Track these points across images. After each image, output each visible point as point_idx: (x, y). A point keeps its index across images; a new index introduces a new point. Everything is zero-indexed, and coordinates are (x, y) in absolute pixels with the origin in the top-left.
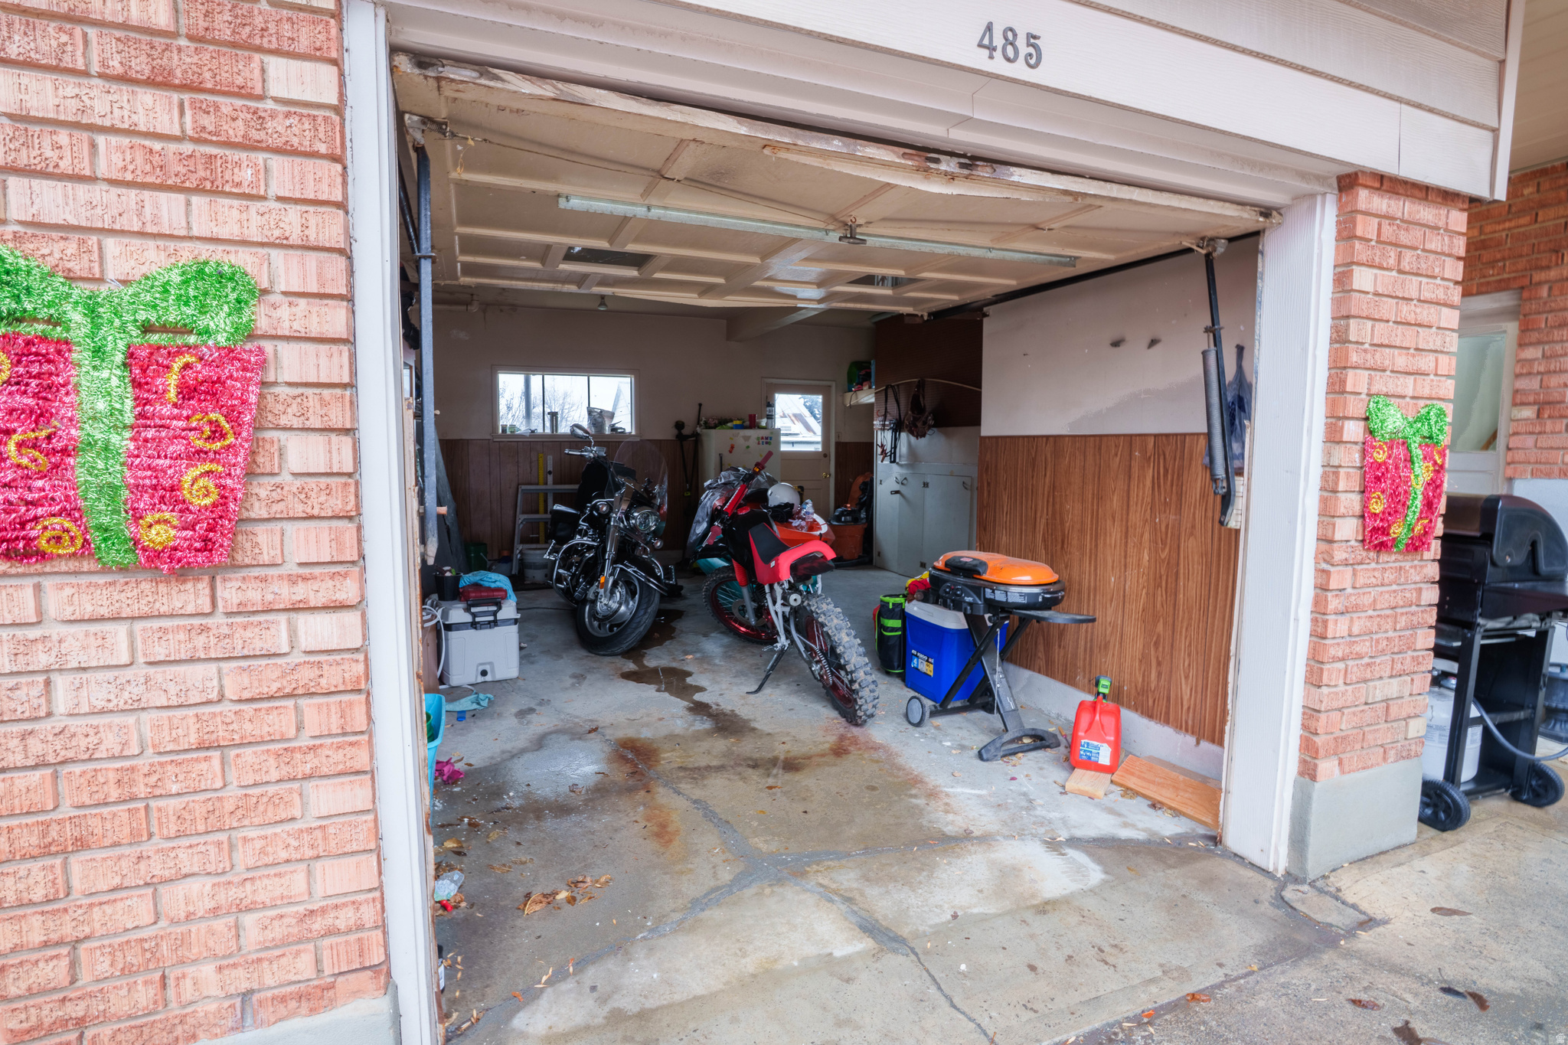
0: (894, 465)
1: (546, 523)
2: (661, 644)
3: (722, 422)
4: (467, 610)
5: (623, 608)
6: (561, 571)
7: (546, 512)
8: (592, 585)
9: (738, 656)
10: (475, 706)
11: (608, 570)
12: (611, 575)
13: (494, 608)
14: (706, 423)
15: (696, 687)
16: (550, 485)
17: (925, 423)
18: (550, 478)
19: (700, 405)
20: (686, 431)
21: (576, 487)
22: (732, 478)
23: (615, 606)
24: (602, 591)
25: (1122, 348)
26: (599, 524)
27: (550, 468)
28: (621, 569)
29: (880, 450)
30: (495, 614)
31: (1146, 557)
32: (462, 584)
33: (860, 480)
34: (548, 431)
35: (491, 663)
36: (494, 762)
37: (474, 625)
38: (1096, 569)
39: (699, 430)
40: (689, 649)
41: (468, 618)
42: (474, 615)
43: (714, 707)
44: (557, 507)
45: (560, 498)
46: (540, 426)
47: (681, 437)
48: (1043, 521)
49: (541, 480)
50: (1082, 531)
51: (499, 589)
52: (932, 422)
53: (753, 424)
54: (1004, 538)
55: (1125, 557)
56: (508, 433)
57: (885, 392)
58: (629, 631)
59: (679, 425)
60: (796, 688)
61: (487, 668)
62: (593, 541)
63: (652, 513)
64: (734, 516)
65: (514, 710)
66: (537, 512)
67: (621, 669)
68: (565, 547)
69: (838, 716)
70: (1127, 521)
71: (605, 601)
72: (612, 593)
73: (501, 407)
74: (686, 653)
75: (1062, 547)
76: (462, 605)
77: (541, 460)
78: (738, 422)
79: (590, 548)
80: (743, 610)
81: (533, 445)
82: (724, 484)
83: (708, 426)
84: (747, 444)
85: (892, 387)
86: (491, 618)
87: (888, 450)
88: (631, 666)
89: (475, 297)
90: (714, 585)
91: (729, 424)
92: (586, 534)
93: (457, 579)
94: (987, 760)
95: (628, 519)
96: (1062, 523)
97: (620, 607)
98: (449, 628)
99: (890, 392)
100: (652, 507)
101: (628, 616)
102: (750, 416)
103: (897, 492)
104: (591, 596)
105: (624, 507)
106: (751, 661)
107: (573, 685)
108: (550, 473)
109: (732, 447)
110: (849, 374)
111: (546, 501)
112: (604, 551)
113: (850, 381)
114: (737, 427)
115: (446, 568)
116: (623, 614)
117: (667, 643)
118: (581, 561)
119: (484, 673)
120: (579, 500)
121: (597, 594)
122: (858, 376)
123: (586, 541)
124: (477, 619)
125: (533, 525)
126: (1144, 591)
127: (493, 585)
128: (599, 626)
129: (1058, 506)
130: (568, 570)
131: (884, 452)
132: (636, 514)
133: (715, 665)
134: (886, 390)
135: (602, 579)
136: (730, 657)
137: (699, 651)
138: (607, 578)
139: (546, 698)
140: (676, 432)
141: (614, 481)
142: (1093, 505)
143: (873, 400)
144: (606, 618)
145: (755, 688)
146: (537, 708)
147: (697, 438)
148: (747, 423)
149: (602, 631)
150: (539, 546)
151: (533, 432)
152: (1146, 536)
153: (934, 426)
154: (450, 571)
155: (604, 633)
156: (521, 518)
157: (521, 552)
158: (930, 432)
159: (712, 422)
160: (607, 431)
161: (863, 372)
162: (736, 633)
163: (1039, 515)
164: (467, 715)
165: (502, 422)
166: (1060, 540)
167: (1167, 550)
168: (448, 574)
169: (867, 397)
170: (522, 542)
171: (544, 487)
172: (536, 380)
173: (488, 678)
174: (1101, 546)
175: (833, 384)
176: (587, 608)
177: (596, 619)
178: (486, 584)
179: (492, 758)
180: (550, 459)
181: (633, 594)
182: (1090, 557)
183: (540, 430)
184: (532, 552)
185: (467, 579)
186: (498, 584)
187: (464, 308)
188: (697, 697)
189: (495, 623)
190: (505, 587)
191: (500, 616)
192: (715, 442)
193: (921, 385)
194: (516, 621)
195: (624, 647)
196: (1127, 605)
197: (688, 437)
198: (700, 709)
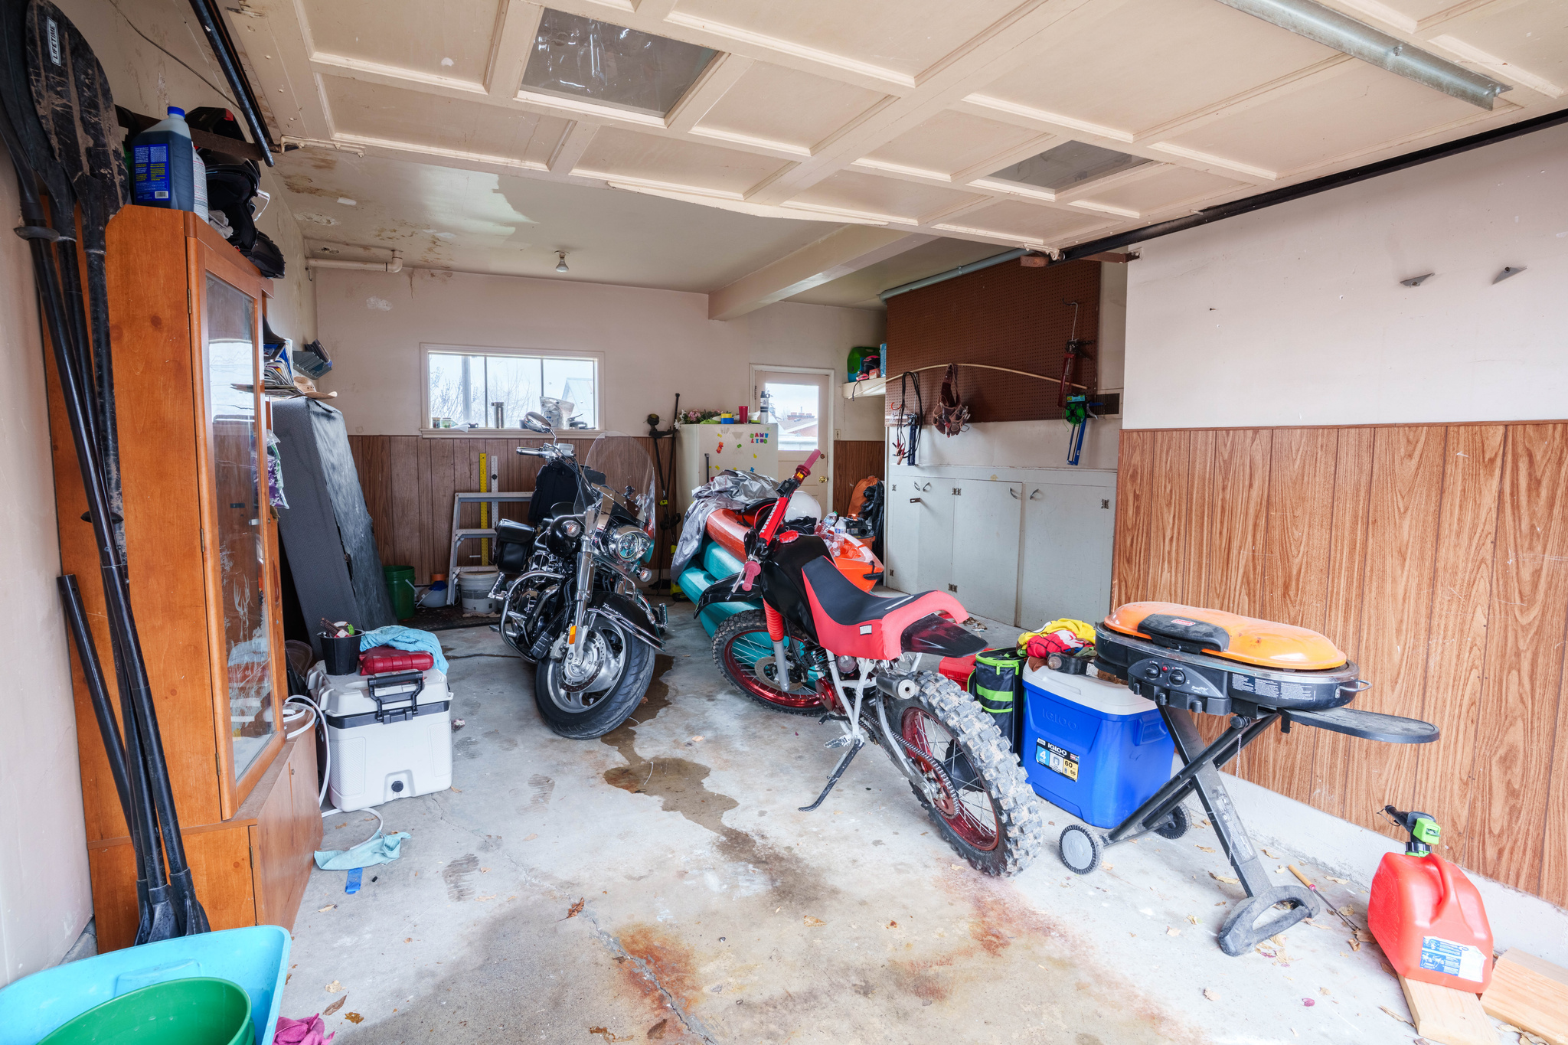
0: (913, 467)
1: (490, 540)
2: (653, 716)
3: (706, 416)
4: (369, 691)
5: (604, 671)
6: (512, 614)
7: (490, 526)
8: (557, 637)
9: (765, 733)
10: (379, 859)
11: (580, 614)
12: (585, 623)
13: (412, 688)
14: (686, 416)
15: (721, 797)
16: (495, 493)
17: (958, 418)
18: (495, 484)
19: (678, 395)
20: (661, 427)
21: (530, 494)
22: (730, 484)
23: (591, 669)
24: (572, 648)
25: (1423, 287)
26: (566, 550)
27: (495, 472)
28: (599, 615)
29: (895, 450)
30: (413, 696)
31: (1480, 619)
32: (364, 646)
33: (863, 485)
34: (492, 425)
35: (409, 772)
36: (402, 1006)
37: (380, 716)
38: (1359, 630)
39: (677, 425)
40: (693, 722)
41: (371, 706)
42: (380, 701)
43: (759, 841)
44: (506, 523)
45: (507, 509)
46: (483, 420)
47: (655, 434)
48: (1246, 553)
49: (484, 487)
50: (1328, 571)
51: (421, 655)
52: (967, 416)
53: (743, 417)
54: (1166, 574)
55: (1430, 616)
56: (442, 427)
57: (905, 380)
58: (614, 705)
59: (653, 420)
60: (866, 795)
61: (403, 778)
62: (556, 571)
63: (638, 535)
64: (774, 545)
65: (443, 863)
66: (479, 526)
67: (603, 764)
68: (518, 581)
69: (953, 854)
70: (1435, 561)
71: (576, 661)
72: (586, 649)
73: (432, 399)
74: (692, 730)
75: (1286, 593)
76: (360, 682)
77: (483, 462)
78: (727, 416)
79: (550, 582)
80: (771, 671)
81: (472, 444)
82: (720, 492)
83: (688, 420)
84: (739, 442)
85: (911, 374)
86: (408, 704)
87: (907, 450)
88: (616, 759)
89: (397, 254)
90: (731, 636)
91: (715, 419)
92: (546, 561)
93: (355, 641)
94: (1236, 954)
95: (605, 542)
96: (1286, 557)
97: (598, 671)
98: (338, 722)
99: (909, 381)
100: (637, 526)
101: (610, 683)
102: (741, 408)
103: (918, 500)
104: (555, 652)
105: (601, 525)
106: (788, 742)
107: (535, 801)
108: (494, 477)
109: (721, 446)
110: (850, 361)
111: (489, 512)
112: (574, 588)
113: (851, 369)
114: (726, 421)
115: (337, 624)
116: (603, 681)
117: (662, 712)
118: (539, 599)
119: (397, 787)
120: (534, 513)
121: (565, 651)
122: (863, 362)
123: (547, 571)
124: (385, 707)
125: (474, 543)
126: (1475, 673)
127: (411, 648)
128: (568, 696)
129: (1276, 534)
130: (522, 612)
131: (900, 452)
132: (616, 536)
133: (737, 752)
134: (904, 378)
135: (571, 629)
136: (754, 736)
137: (708, 726)
138: (578, 630)
139: (493, 833)
140: (648, 427)
141: (585, 490)
142: (1353, 531)
143: (883, 391)
144: (581, 686)
145: (808, 799)
146: (480, 855)
147: (674, 435)
148: (737, 417)
149: (573, 702)
150: (481, 569)
151: (472, 426)
152: (1482, 586)
153: (970, 421)
154: (345, 628)
155: (575, 705)
156: (458, 533)
157: (457, 576)
158: (963, 428)
159: (694, 417)
160: (565, 426)
161: (868, 359)
162: (758, 699)
163: (1235, 544)
164: (365, 879)
165: (432, 415)
166: (1280, 582)
167: (1535, 611)
168: (342, 634)
169: (874, 386)
170: (460, 564)
171: (487, 495)
172: (476, 362)
173: (405, 793)
174: (1371, 596)
175: (832, 373)
176: (551, 667)
177: (563, 686)
178: (401, 646)
179: (399, 994)
180: (495, 460)
181: (616, 648)
182: (1346, 612)
183: (482, 425)
184: (471, 577)
185: (372, 638)
186: (419, 647)
187: (382, 267)
188: (729, 820)
189: (414, 710)
190: (429, 650)
191: (421, 699)
192: (697, 441)
193: (952, 372)
194: (446, 705)
195: (606, 728)
196: (1431, 691)
197: (663, 433)
198: (736, 844)
